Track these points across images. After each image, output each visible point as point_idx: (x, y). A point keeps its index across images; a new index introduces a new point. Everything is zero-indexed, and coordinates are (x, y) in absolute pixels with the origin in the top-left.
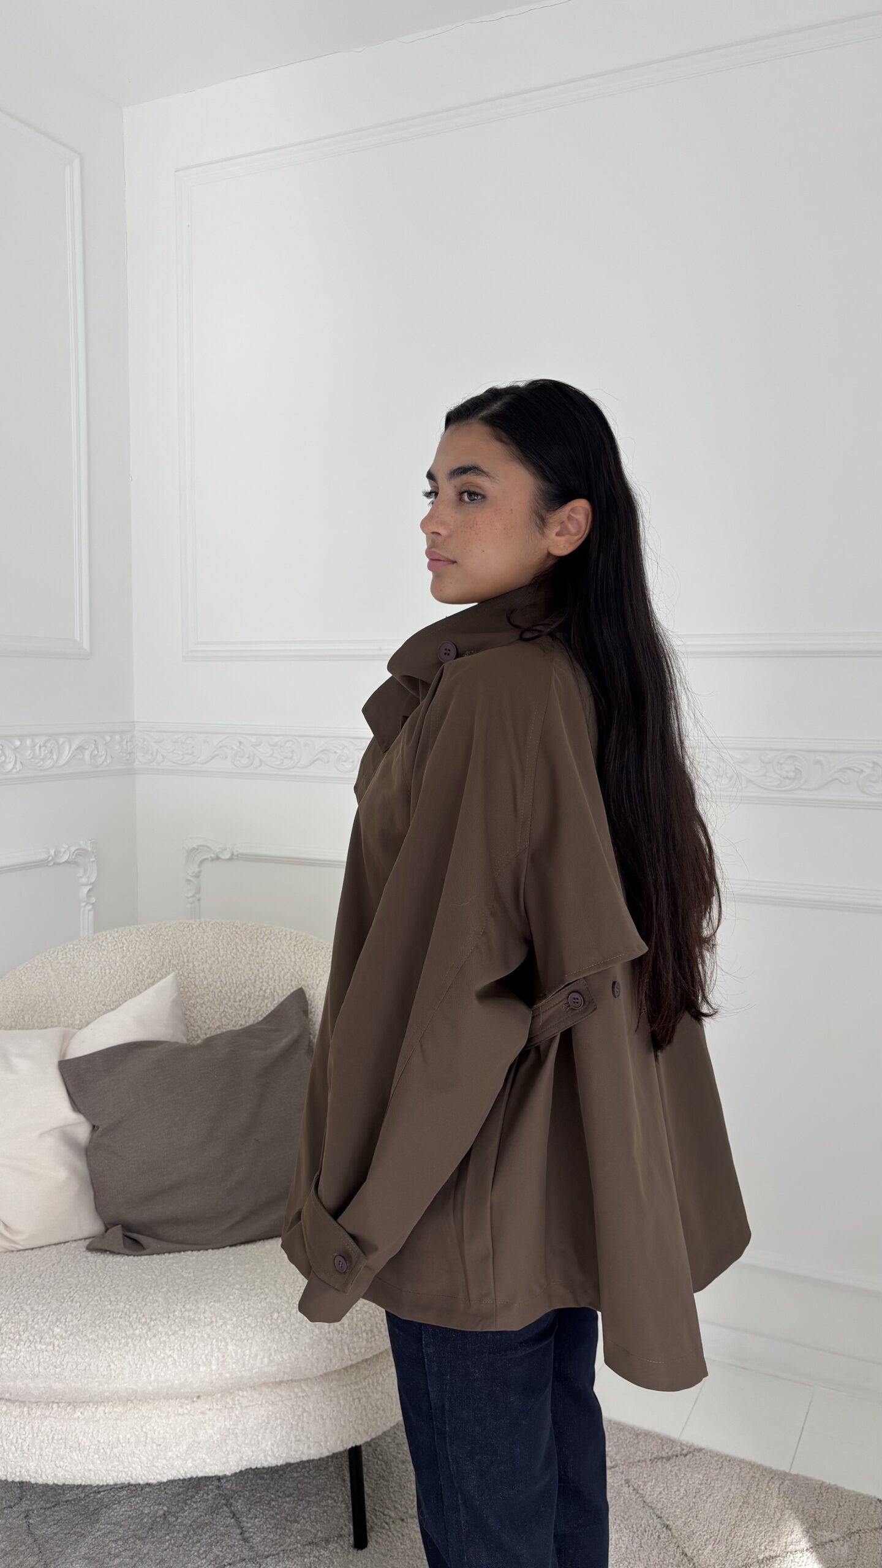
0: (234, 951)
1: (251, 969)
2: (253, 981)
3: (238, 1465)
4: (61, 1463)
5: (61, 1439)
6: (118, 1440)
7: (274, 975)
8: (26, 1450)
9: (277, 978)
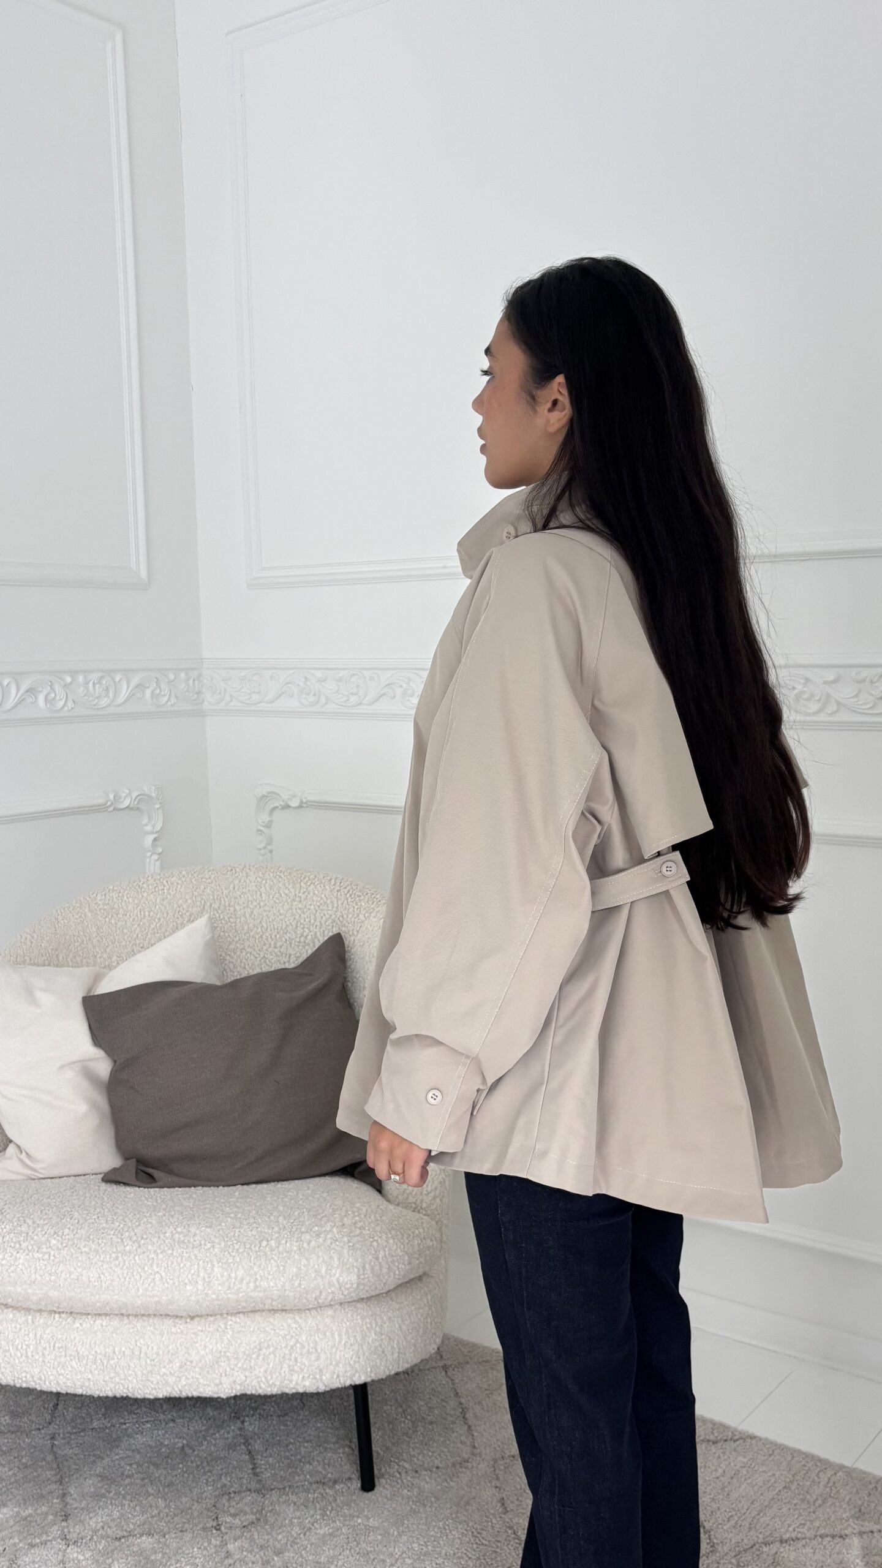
0: (277, 896)
1: (293, 915)
2: (294, 927)
3: (232, 1388)
4: (63, 1371)
5: (62, 1347)
6: (114, 1352)
7: (315, 921)
8: (30, 1356)
9: (318, 924)
